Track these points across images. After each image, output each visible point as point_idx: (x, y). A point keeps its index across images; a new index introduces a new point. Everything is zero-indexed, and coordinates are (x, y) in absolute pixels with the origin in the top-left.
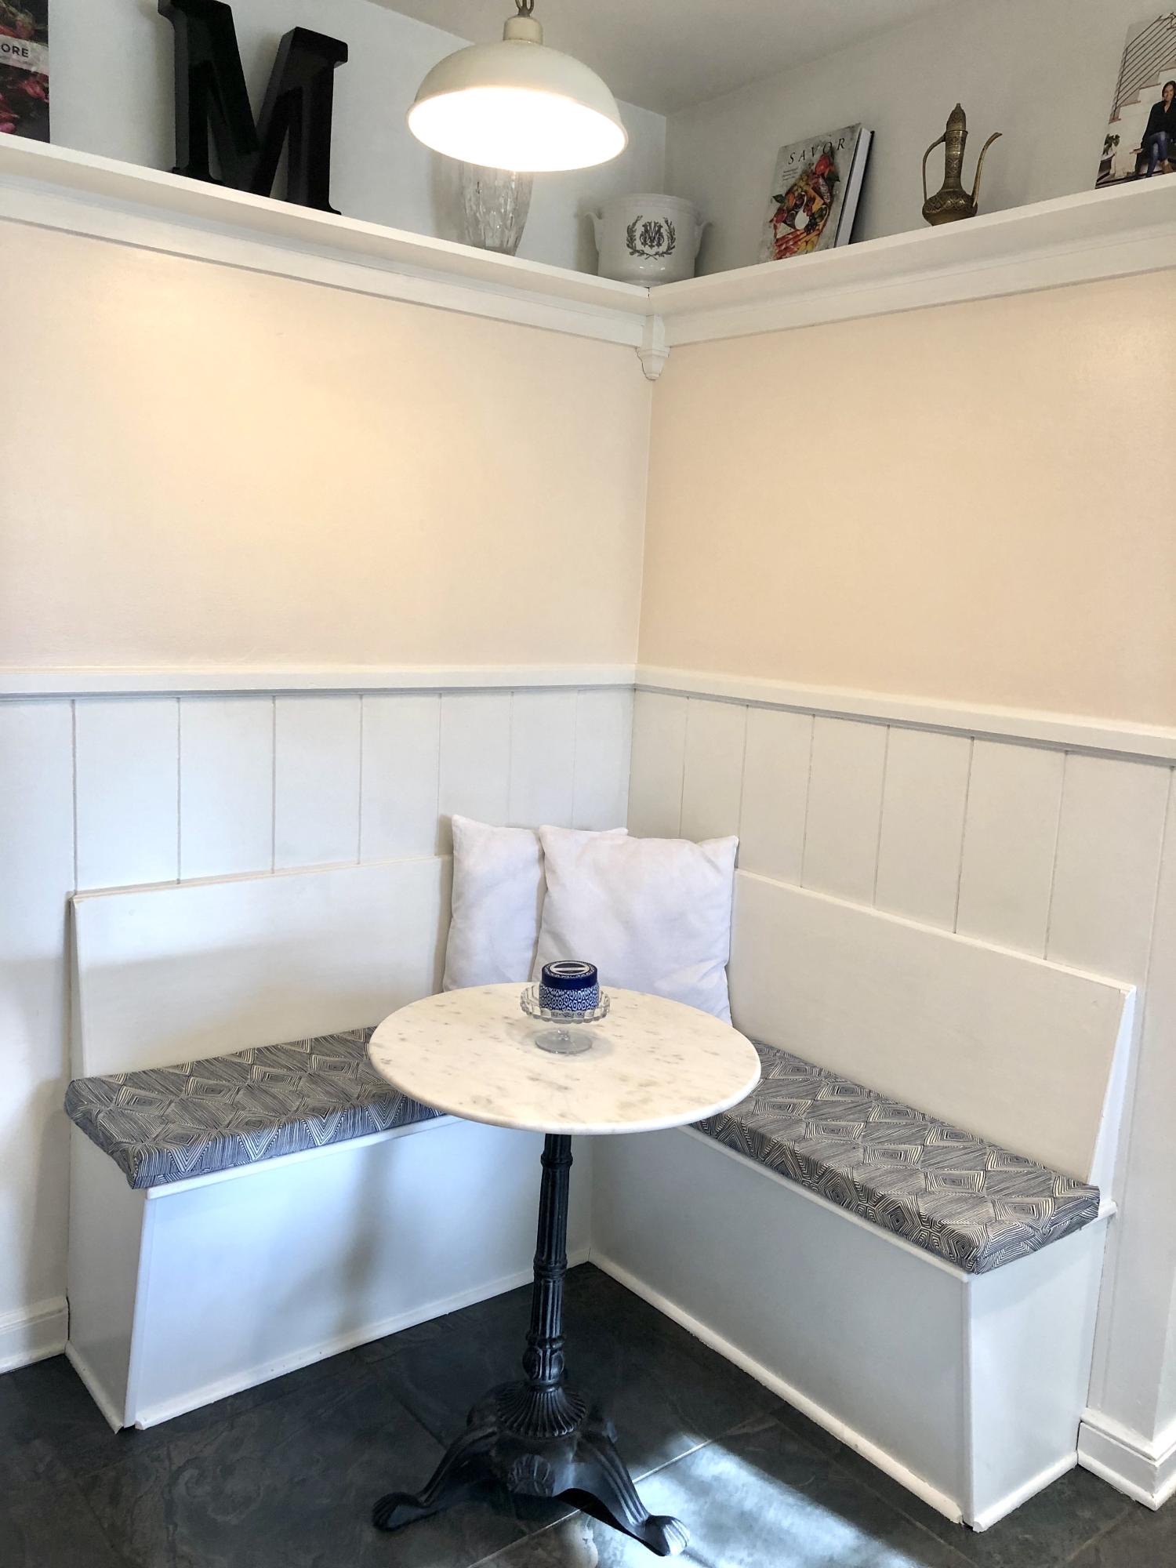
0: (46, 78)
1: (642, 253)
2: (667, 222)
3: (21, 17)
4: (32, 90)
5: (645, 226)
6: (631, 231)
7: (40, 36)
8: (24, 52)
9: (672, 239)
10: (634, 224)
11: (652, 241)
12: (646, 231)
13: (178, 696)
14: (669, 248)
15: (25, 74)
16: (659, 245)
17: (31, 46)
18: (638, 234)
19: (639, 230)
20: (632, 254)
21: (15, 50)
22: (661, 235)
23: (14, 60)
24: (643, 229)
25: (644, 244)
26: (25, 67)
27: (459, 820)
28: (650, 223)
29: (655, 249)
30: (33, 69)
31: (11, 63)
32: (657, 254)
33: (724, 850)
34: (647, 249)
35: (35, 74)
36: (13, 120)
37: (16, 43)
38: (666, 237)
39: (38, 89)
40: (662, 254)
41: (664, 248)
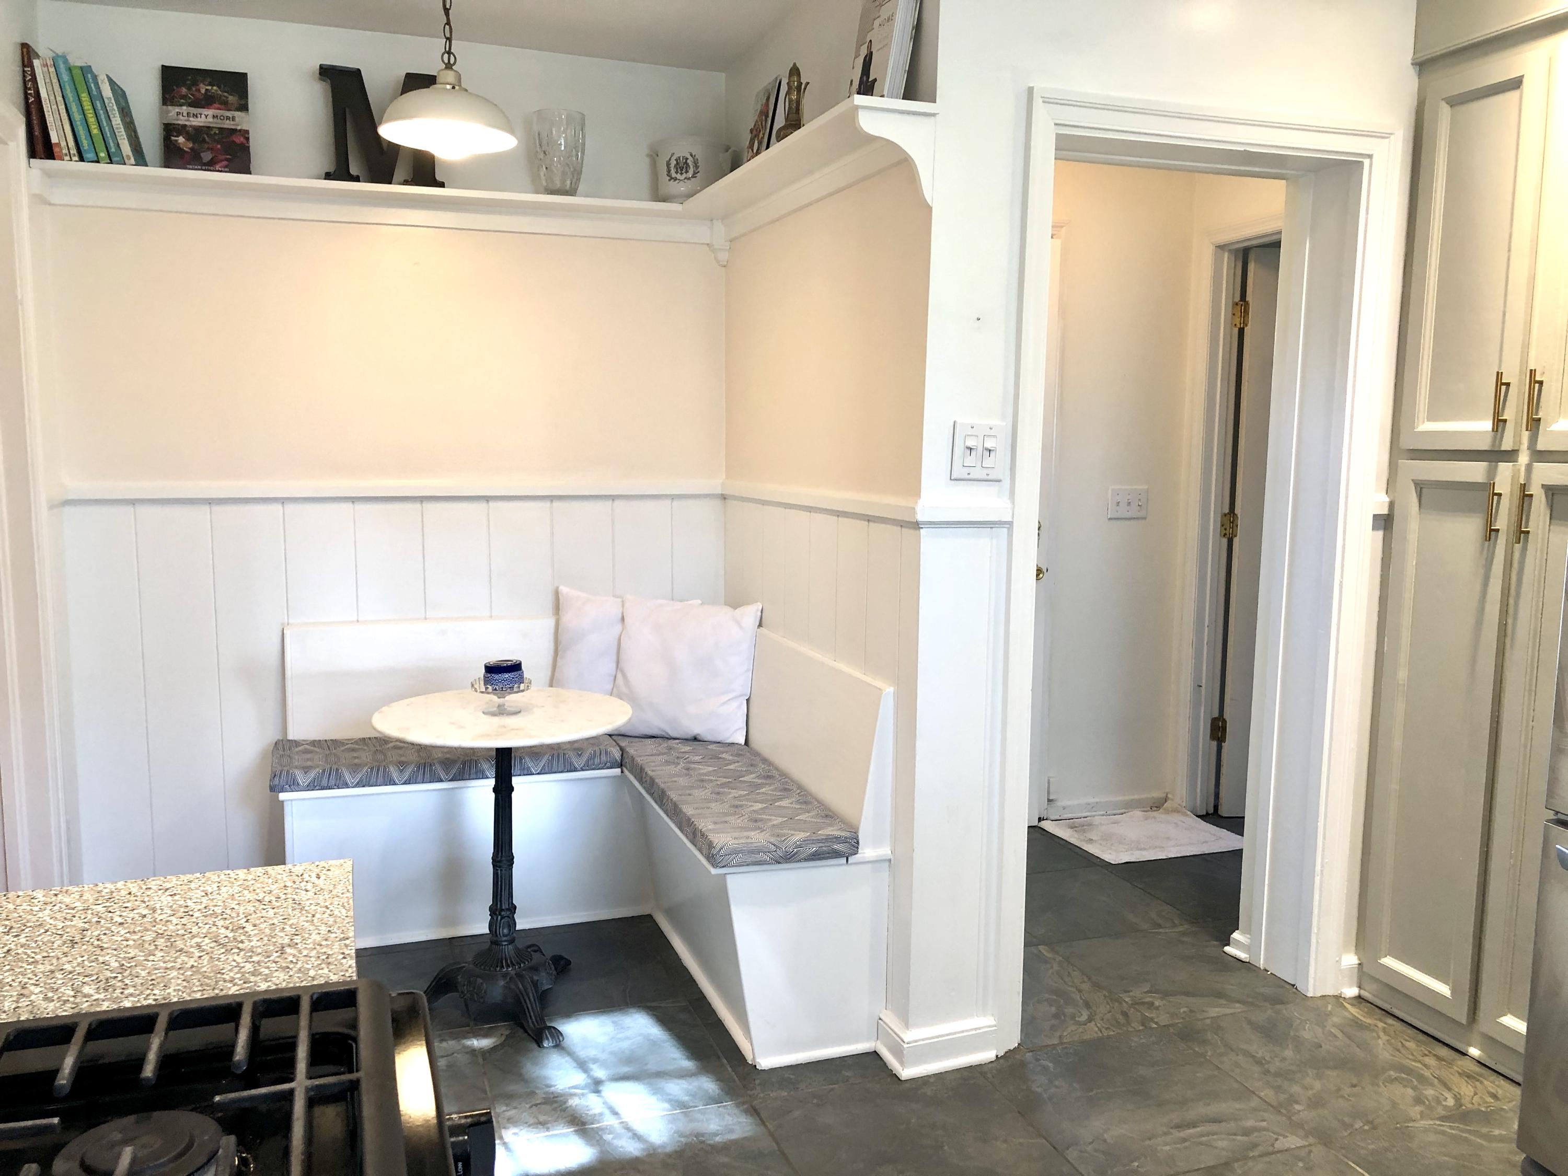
0: (247, 132)
1: (676, 179)
2: (691, 155)
3: (231, 98)
4: (239, 140)
5: (676, 160)
6: (668, 164)
7: (244, 108)
8: (233, 119)
9: (696, 166)
10: (670, 159)
11: (682, 170)
12: (677, 163)
13: (353, 500)
14: (695, 173)
15: (234, 131)
16: (687, 172)
17: (237, 114)
18: (672, 165)
19: (673, 163)
20: (670, 180)
21: (228, 118)
22: (687, 164)
23: (228, 124)
24: (675, 162)
25: (677, 173)
26: (233, 127)
27: (564, 589)
28: (679, 158)
29: (684, 175)
30: (239, 128)
31: (225, 126)
32: (685, 178)
33: (750, 614)
34: (679, 176)
35: (240, 130)
36: (227, 160)
37: (229, 114)
38: (691, 167)
39: (242, 139)
40: (689, 179)
41: (690, 174)
